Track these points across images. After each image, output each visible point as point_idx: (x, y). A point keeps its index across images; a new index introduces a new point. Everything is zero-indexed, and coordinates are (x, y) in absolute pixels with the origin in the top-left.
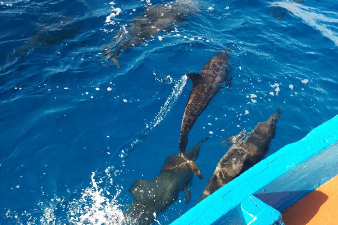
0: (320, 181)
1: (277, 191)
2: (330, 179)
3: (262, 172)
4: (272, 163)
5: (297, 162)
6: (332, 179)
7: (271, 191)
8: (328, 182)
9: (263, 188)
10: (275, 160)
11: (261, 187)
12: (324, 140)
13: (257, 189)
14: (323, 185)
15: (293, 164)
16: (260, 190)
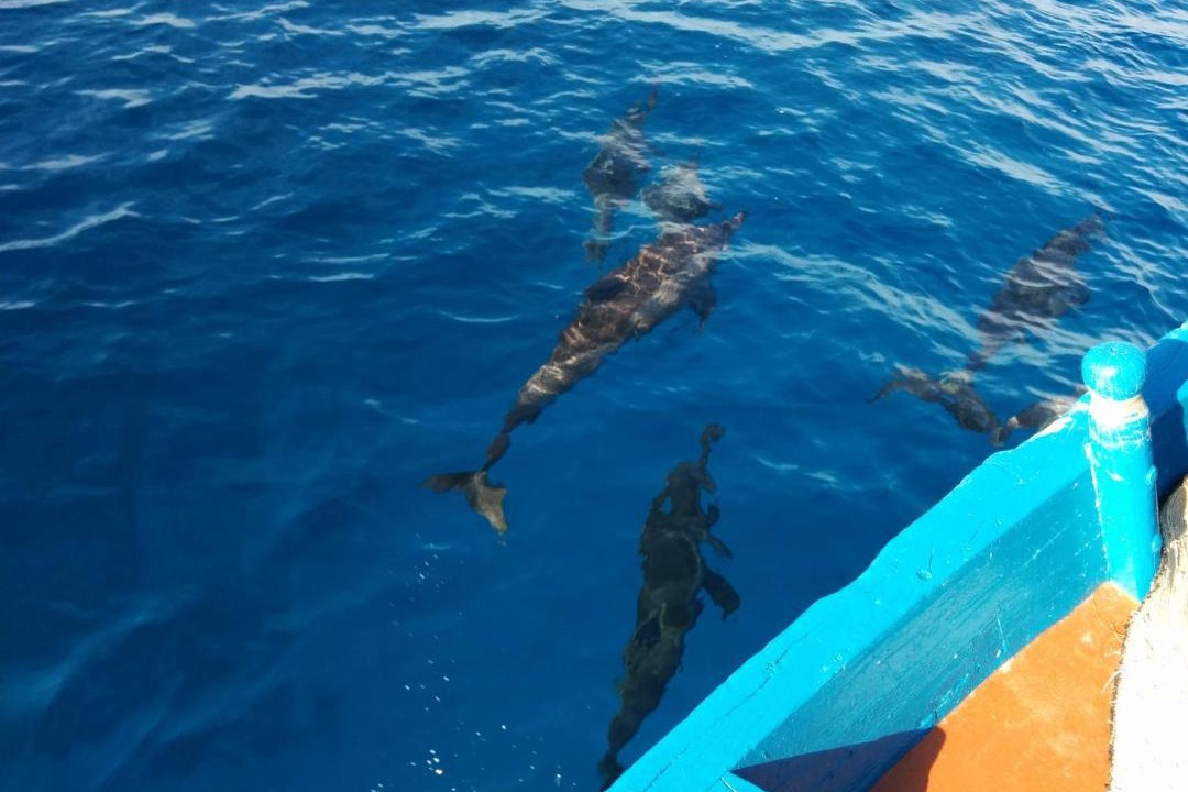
0: (936, 704)
1: (807, 750)
2: (964, 695)
3: (751, 696)
4: (777, 662)
5: (849, 650)
6: (972, 695)
7: (789, 753)
8: (963, 705)
9: (761, 746)
10: (786, 652)
11: (753, 744)
12: (920, 576)
13: (744, 752)
14: (948, 716)
15: (840, 658)
16: (751, 754)
